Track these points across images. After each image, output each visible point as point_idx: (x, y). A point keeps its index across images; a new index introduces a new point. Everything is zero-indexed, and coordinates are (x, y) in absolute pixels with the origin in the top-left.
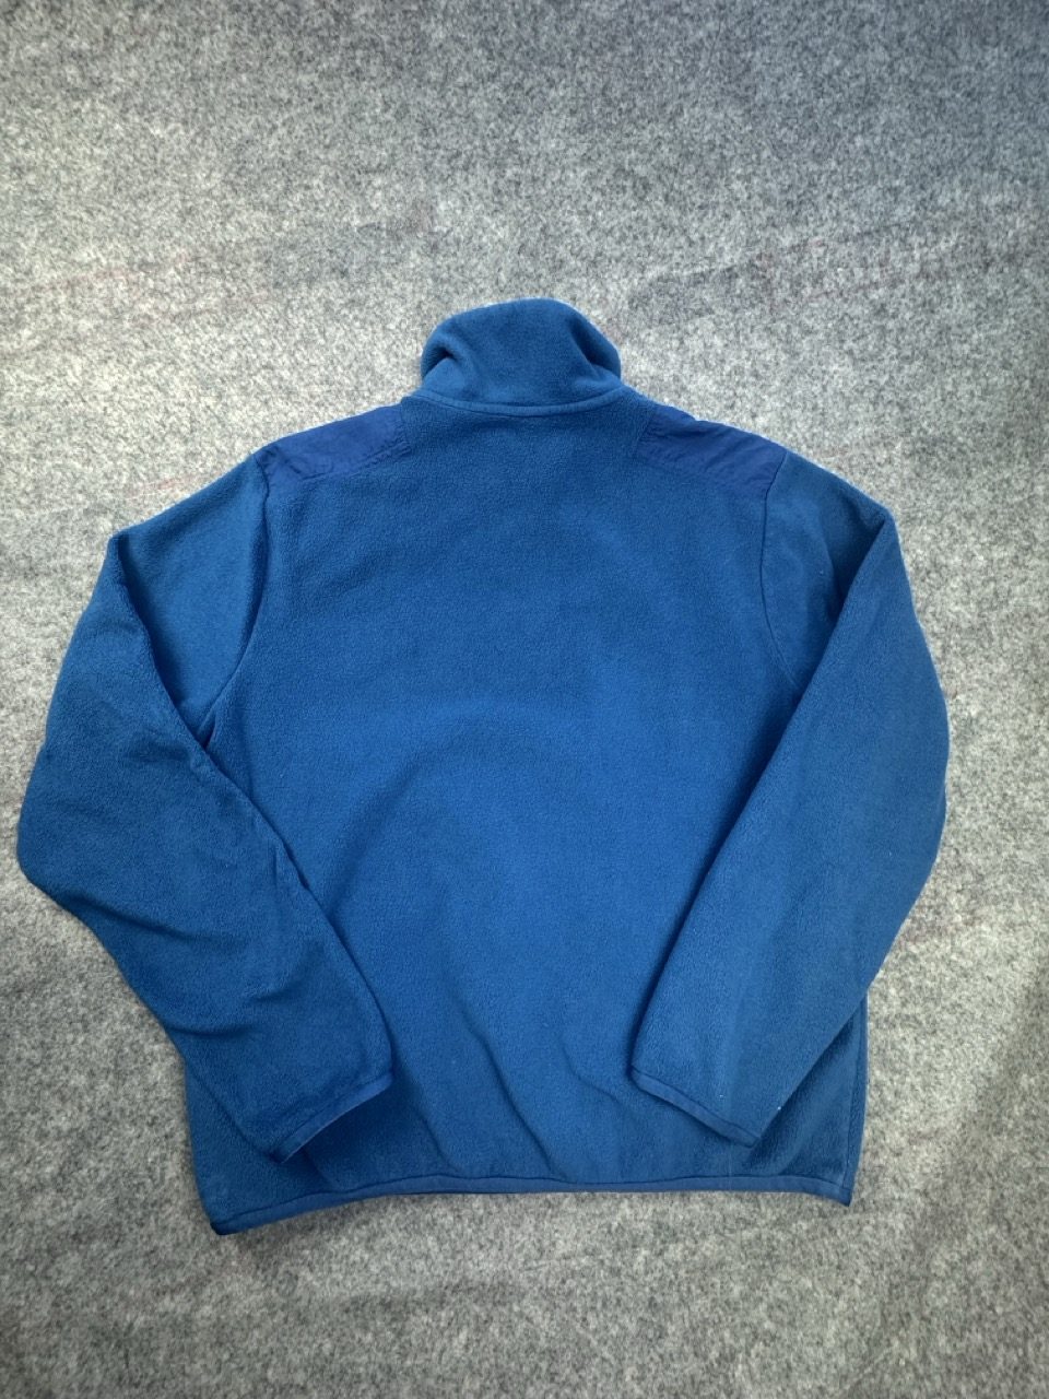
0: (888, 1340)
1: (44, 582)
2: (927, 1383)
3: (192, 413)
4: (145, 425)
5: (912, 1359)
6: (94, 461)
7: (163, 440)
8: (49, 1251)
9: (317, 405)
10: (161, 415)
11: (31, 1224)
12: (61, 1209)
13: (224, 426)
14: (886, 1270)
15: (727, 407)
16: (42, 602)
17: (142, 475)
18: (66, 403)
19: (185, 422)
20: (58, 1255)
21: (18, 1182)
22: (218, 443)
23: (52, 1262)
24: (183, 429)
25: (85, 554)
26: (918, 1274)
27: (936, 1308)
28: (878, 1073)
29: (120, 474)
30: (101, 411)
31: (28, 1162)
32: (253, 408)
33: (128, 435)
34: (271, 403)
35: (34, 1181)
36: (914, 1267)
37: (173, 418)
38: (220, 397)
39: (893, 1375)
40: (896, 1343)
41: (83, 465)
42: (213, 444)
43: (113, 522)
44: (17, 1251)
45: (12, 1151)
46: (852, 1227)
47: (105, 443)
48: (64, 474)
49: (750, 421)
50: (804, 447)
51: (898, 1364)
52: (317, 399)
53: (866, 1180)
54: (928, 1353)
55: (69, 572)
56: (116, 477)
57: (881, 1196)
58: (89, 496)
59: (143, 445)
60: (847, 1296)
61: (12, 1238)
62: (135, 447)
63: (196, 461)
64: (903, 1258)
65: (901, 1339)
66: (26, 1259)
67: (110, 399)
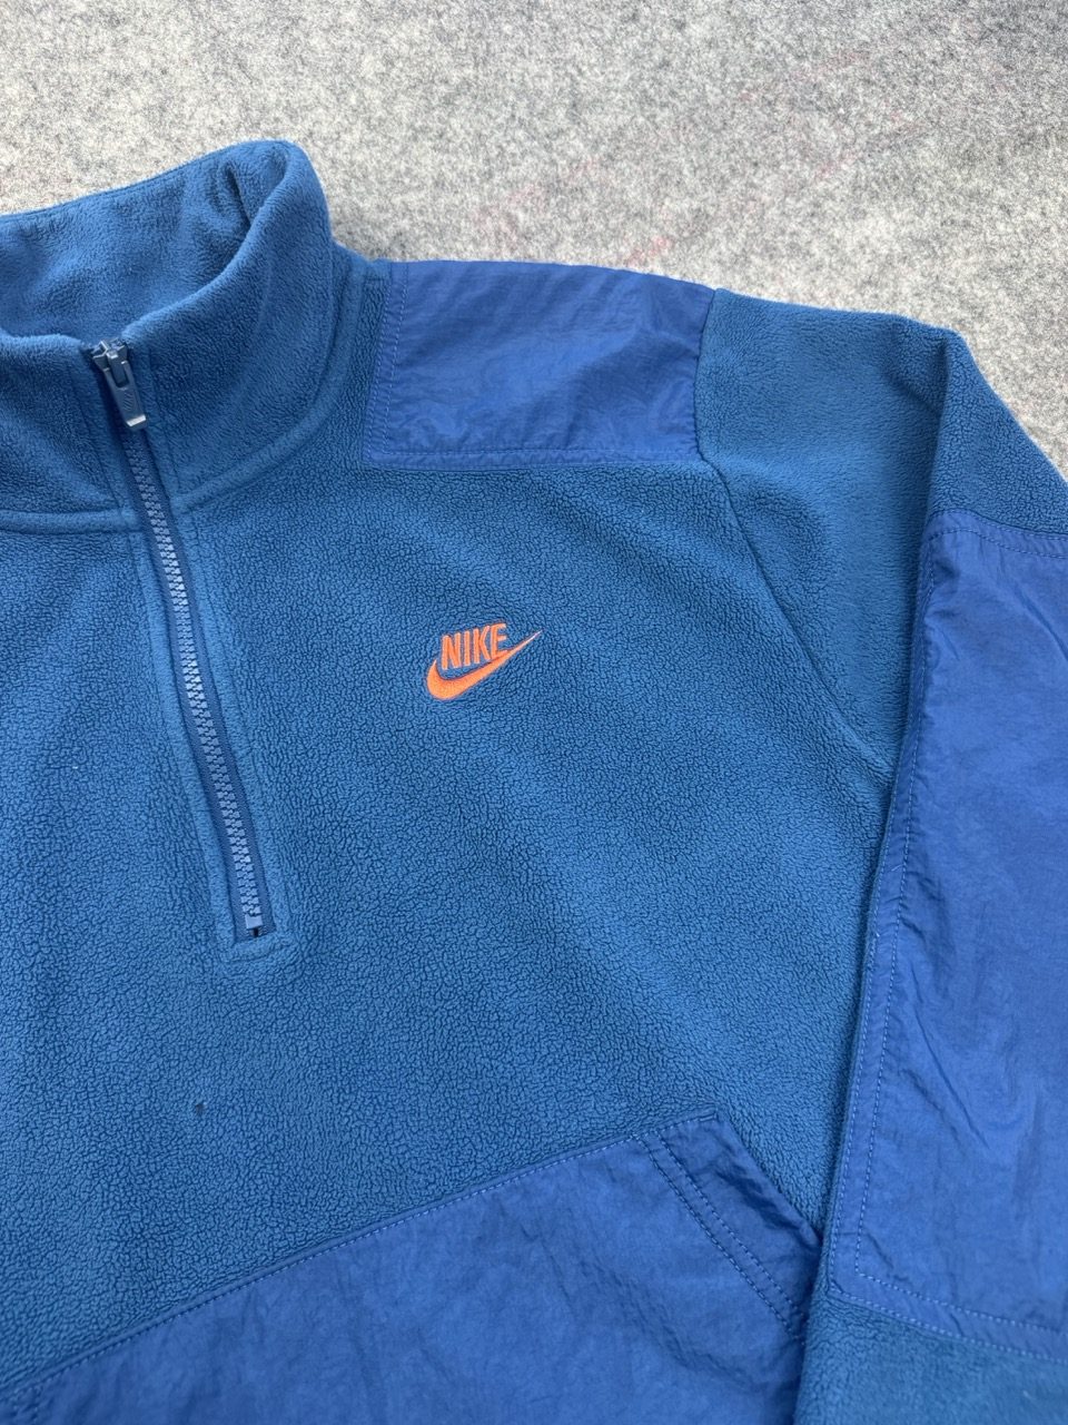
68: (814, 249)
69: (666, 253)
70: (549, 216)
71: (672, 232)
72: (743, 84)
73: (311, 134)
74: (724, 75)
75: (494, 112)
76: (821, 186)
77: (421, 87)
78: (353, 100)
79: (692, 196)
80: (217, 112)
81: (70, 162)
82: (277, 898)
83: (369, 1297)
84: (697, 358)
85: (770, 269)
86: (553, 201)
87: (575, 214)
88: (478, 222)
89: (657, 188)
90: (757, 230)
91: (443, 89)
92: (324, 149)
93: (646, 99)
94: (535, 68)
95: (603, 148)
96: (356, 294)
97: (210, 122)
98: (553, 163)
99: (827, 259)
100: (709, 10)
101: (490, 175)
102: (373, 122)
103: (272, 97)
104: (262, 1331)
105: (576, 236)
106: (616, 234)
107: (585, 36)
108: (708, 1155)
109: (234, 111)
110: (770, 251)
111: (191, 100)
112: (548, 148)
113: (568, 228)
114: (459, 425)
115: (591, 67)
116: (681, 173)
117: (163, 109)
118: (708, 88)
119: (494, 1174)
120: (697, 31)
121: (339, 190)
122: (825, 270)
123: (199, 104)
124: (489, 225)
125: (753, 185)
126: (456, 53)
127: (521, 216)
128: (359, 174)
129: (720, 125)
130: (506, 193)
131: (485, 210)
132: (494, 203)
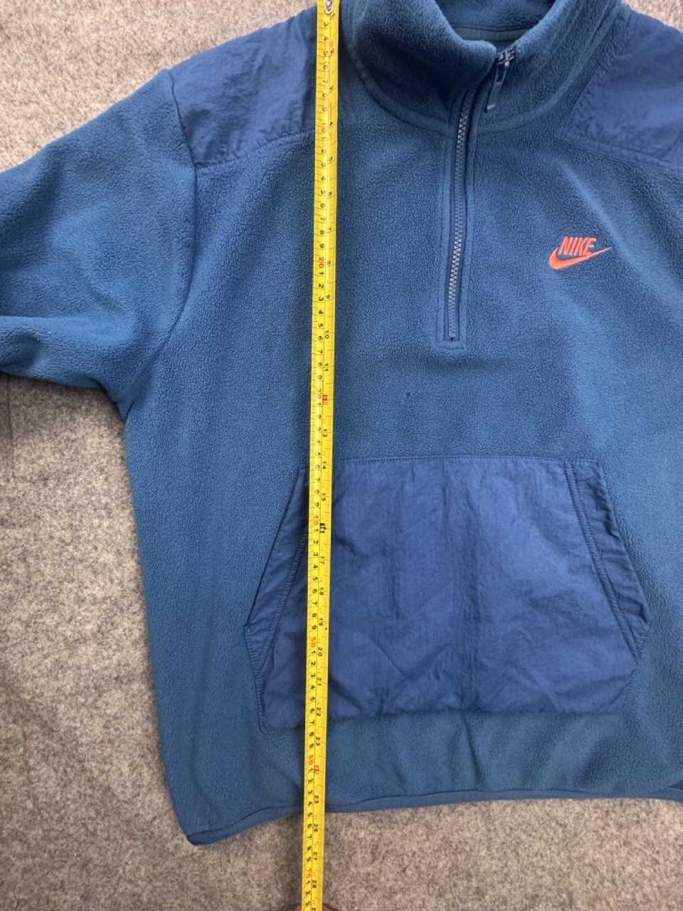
82: (463, 328)
83: (453, 478)
104: (414, 475)
108: (588, 476)
119: (507, 454)
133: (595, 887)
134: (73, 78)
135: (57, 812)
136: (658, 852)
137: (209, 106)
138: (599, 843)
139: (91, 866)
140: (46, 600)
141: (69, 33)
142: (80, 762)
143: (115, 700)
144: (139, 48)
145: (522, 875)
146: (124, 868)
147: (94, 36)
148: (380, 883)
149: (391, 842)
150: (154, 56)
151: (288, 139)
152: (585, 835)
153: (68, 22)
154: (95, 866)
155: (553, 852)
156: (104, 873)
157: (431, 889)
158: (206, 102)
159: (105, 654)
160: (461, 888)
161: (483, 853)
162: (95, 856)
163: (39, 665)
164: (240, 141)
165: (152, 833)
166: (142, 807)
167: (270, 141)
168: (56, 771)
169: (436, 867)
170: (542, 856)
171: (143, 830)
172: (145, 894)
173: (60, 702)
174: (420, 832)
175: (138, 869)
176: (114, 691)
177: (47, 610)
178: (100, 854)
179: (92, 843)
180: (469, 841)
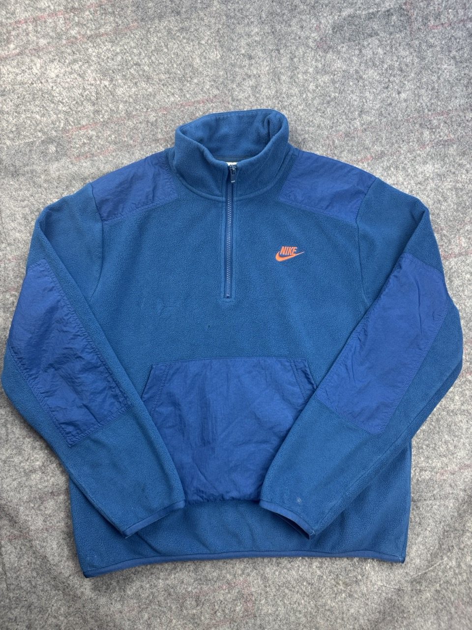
0: (442, 556)
1: (22, 179)
2: (460, 577)
3: (97, 90)
4: (73, 96)
5: (453, 566)
6: (47, 115)
7: (82, 104)
8: (40, 498)
9: (163, 85)
10: (81, 91)
11: (31, 487)
12: (45, 481)
13: (113, 96)
14: (443, 524)
15: (384, 88)
16: (21, 189)
17: (71, 122)
18: (33, 84)
19: (93, 94)
20: (44, 501)
21: (23, 468)
22: (110, 105)
23: (42, 503)
24: (93, 98)
25: (43, 164)
26: (458, 528)
27: (467, 545)
28: (446, 436)
29: (60, 122)
30: (50, 88)
31: (28, 459)
32: (129, 87)
33: (64, 101)
34: (138, 84)
35: (31, 468)
36: (457, 525)
37: (87, 92)
38: (111, 80)
39: (443, 572)
40: (446, 559)
41: (41, 117)
42: (107, 106)
43: (56, 147)
44: (25, 498)
45: (20, 455)
46: (428, 506)
47: (52, 105)
48: (31, 122)
49: (397, 95)
50: (426, 111)
51: (446, 567)
52: (163, 82)
53: (437, 486)
54: (461, 564)
55: (34, 174)
56: (57, 124)
57: (443, 493)
58: (44, 133)
59: (72, 106)
60: (422, 535)
61: (23, 492)
62: (67, 107)
63: (99, 115)
64: (451, 519)
65: (448, 557)
66: (30, 501)
67: (55, 82)
68: (409, 171)
69: (370, 161)
70: (343, 143)
71: (373, 156)
72: (410, 115)
73: (291, 104)
74: (405, 111)
75: (339, 109)
76: (418, 152)
77: (323, 96)
78: (304, 96)
79: (382, 146)
80: (269, 91)
81: (230, 98)
82: (233, 292)
84: (366, 194)
85: (395, 173)
86: (346, 139)
87: (350, 144)
88: (325, 140)
89: (374, 142)
90: (396, 161)
91: (328, 98)
92: (293, 109)
93: (381, 114)
94: (354, 98)
95: (364, 126)
96: (289, 158)
97: (267, 94)
98: (350, 128)
99: (411, 173)
100: (409, 90)
101: (332, 127)
102: (308, 104)
103: (284, 90)
105: (348, 151)
106: (359, 153)
107: (371, 91)
109: (273, 92)
110: (397, 168)
111: (264, 86)
112: (350, 123)
113: (347, 148)
114: (302, 197)
115: (370, 100)
116: (382, 139)
117: (256, 87)
118: (399, 114)
120: (403, 96)
121: (293, 122)
122: (409, 177)
123: (266, 88)
124: (327, 142)
125: (400, 147)
126: (335, 88)
127: (336, 141)
128: (299, 119)
129: (398, 126)
130: (334, 134)
131: (328, 137)
132: (331, 136)
133: (332, 623)
134: (46, 189)
135: (15, 573)
136: (368, 599)
137: (109, 197)
138: (334, 596)
139: (33, 607)
140: (16, 448)
141: (46, 172)
142: (30, 541)
143: (50, 504)
144: (77, 177)
145: (287, 616)
146: (51, 608)
147: (57, 173)
148: (201, 621)
149: (207, 594)
150: (85, 179)
151: (146, 207)
152: (325, 590)
153: (46, 168)
154: (35, 607)
155: (306, 601)
156: (40, 612)
157: (232, 625)
158: (108, 195)
159: (46, 478)
160: (250, 625)
161: (263, 602)
162: (35, 601)
163: (10, 484)
164: (123, 208)
165: (69, 584)
166: (64, 568)
167: (137, 208)
168: (16, 548)
169: (235, 610)
170: (299, 604)
171: (64, 583)
172: (63, 625)
173: (21, 506)
174: (224, 587)
175: (59, 608)
176: (50, 500)
177: (16, 454)
178: (38, 600)
179: (34, 593)
180: (254, 593)
